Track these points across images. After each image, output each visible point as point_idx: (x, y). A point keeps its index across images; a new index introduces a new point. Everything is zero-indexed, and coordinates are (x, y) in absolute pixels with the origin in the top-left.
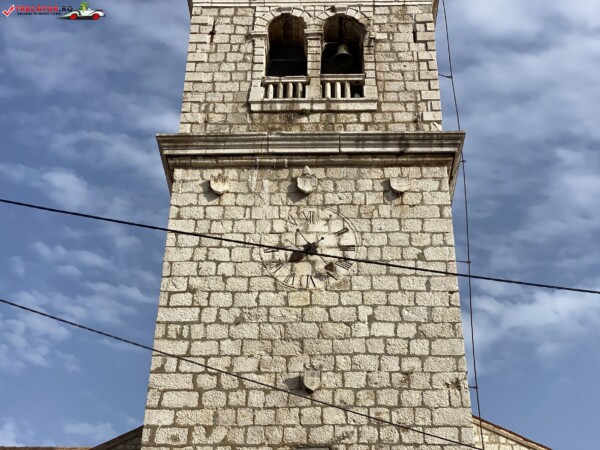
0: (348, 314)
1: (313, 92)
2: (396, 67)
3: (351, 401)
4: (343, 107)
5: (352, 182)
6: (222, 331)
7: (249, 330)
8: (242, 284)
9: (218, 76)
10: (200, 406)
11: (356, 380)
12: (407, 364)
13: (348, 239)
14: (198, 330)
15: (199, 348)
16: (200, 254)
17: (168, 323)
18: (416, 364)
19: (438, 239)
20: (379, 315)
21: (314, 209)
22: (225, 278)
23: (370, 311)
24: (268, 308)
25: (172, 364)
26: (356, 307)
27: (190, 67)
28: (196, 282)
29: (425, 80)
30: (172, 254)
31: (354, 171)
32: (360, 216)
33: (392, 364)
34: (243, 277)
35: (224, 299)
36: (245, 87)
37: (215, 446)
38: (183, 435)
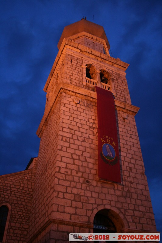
2: (119, 87)
6: (79, 143)
9: (74, 73)
10: (74, 164)
12: (131, 165)
16: (71, 119)
17: (63, 136)
22: (79, 127)
24: (92, 140)
25: (64, 149)
28: (71, 126)
30: (63, 116)
34: (84, 129)
36: (81, 78)
37: (79, 177)
38: (69, 172)
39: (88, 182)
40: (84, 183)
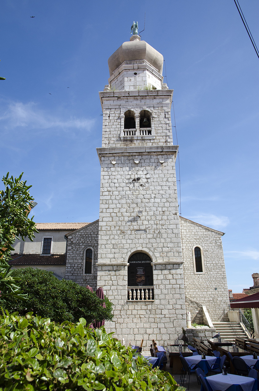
0: (148, 196)
1: (138, 133)
3: (150, 219)
4: (146, 138)
5: (149, 160)
6: (116, 202)
7: (124, 201)
8: (121, 189)
9: (112, 130)
11: (151, 213)
12: (164, 209)
13: (148, 176)
14: (110, 202)
15: (111, 206)
16: (110, 181)
18: (166, 209)
19: (172, 176)
20: (157, 196)
21: (139, 168)
22: (117, 187)
23: (154, 195)
24: (128, 195)
26: (151, 194)
27: (104, 127)
28: (109, 189)
29: (168, 130)
30: (103, 181)
31: (149, 156)
32: (151, 170)
33: (160, 209)
34: (121, 187)
35: (117, 193)
36: (119, 133)
37: (117, 230)
38: (109, 228)
39: (123, 233)
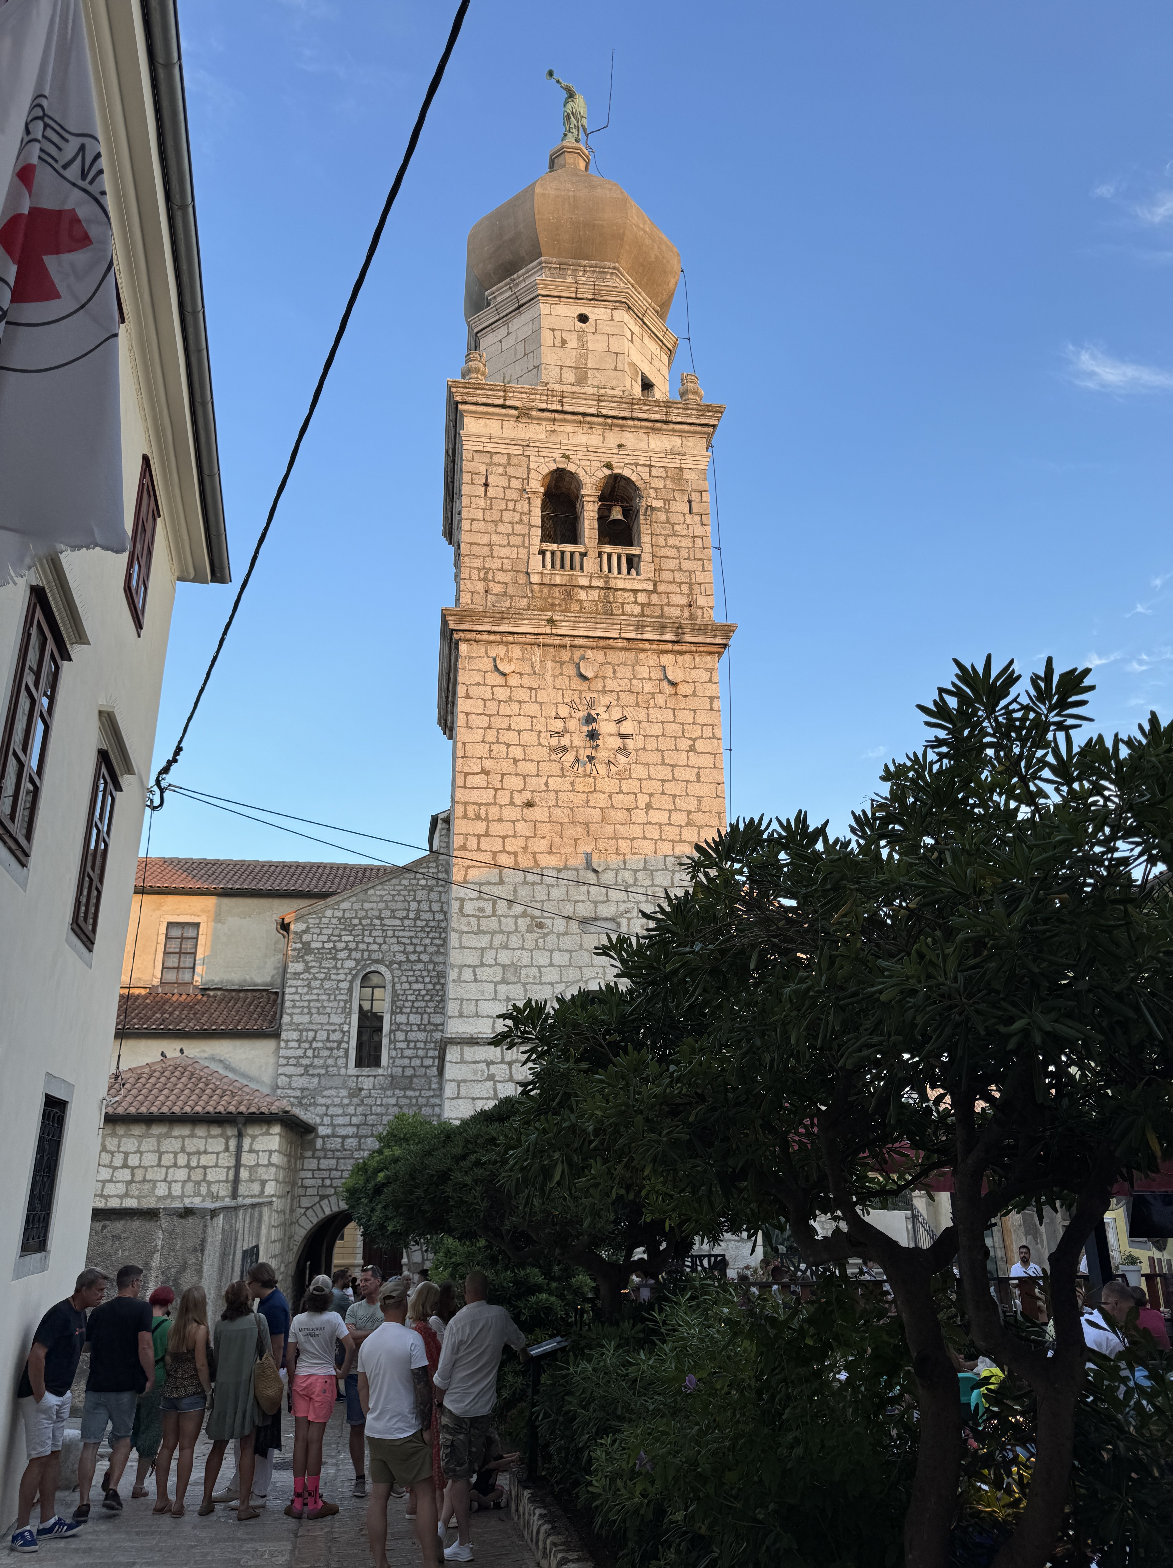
0: (628, 801)
1: (590, 564)
2: (672, 541)
3: (631, 881)
4: (620, 584)
5: (631, 669)
6: (515, 814)
7: (539, 813)
8: (531, 768)
9: (496, 539)
10: (501, 882)
11: (634, 862)
13: (627, 727)
14: (494, 812)
16: (491, 736)
17: (466, 804)
20: (655, 804)
21: (595, 695)
22: (515, 761)
23: (647, 799)
24: (557, 792)
25: (472, 843)
26: (635, 794)
27: (466, 525)
28: (488, 764)
29: (699, 560)
31: (632, 654)
32: (637, 705)
34: (533, 761)
35: (515, 783)
36: (523, 553)
37: (516, 917)
38: (488, 907)
39: (540, 926)
40: (530, 930)
